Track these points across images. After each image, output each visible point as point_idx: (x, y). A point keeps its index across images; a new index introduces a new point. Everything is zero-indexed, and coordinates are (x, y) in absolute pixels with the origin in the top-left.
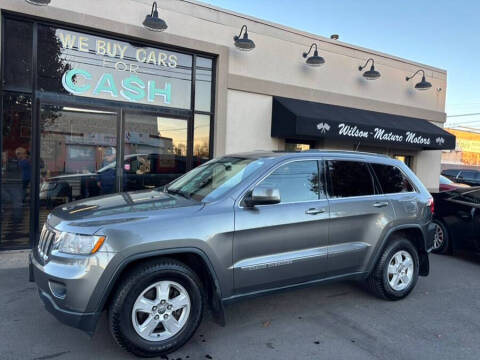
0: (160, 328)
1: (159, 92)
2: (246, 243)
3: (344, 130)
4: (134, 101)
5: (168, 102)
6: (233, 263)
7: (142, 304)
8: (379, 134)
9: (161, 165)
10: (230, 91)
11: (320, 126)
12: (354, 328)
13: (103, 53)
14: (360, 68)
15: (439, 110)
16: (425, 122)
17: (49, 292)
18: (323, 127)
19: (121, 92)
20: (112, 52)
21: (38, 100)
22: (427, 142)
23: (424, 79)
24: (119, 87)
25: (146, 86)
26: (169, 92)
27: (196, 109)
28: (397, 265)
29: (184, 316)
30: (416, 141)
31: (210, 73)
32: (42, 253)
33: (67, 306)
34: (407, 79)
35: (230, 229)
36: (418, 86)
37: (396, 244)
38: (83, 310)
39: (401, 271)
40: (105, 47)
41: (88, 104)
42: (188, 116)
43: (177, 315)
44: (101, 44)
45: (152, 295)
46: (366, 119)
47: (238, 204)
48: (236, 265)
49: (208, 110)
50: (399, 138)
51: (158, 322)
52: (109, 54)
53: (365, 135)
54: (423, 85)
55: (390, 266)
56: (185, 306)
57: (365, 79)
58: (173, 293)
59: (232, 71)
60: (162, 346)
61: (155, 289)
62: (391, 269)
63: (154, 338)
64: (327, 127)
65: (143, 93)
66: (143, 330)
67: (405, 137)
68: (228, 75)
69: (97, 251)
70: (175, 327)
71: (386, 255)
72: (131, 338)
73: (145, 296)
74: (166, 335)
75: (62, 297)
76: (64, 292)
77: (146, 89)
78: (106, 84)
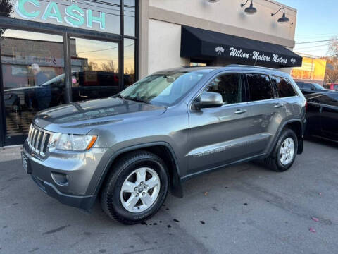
0: (140, 203)
1: (96, 19)
2: (196, 136)
3: (233, 52)
4: (77, 26)
5: (103, 28)
6: (188, 152)
7: (127, 186)
8: (256, 55)
9: (87, 80)
10: (150, 21)
11: (218, 49)
12: (264, 192)
14: (242, 5)
15: (291, 39)
16: (282, 47)
17: (52, 181)
18: (220, 49)
19: (65, 18)
22: (285, 61)
23: (284, 15)
24: (63, 14)
25: (86, 14)
26: (104, 20)
27: (125, 34)
28: (285, 148)
29: (156, 192)
30: (279, 61)
31: (134, 10)
32: (33, 148)
33: (70, 191)
34: (272, 15)
35: (186, 127)
36: (280, 20)
37: (286, 133)
38: (84, 194)
39: (287, 151)
41: (37, 27)
42: (119, 39)
43: (150, 192)
45: (134, 179)
46: (247, 45)
47: (190, 108)
48: (190, 154)
49: (133, 35)
50: (268, 59)
51: (138, 198)
53: (247, 56)
54: (283, 19)
55: (282, 149)
56: (157, 185)
57: (245, 14)
58: (148, 176)
59: (151, 4)
60: (142, 215)
61: (135, 175)
62: (282, 150)
63: (135, 210)
64: (222, 50)
65: (83, 20)
66: (128, 205)
67: (272, 58)
68: (149, 7)
69: (91, 147)
70: (150, 201)
71: (280, 141)
72: (120, 212)
73: (129, 180)
74: (144, 208)
75: (66, 185)
76: (66, 181)
77: (85, 17)
78: (52, 11)
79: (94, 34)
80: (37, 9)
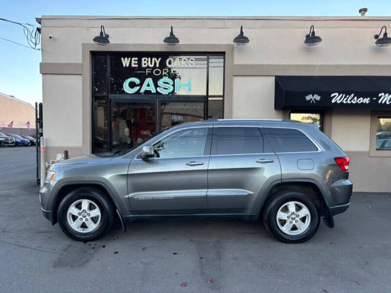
3: (337, 98)
8: (385, 98)
10: (235, 78)
11: (308, 98)
13: (146, 66)
18: (313, 98)
19: (158, 89)
20: (151, 63)
21: (110, 99)
24: (156, 86)
25: (174, 83)
27: (210, 94)
40: (148, 62)
42: (204, 100)
44: (145, 60)
49: (221, 94)
52: (150, 65)
53: (367, 101)
61: (80, 203)
64: (318, 98)
78: (148, 85)
79: (181, 98)
80: (138, 85)
